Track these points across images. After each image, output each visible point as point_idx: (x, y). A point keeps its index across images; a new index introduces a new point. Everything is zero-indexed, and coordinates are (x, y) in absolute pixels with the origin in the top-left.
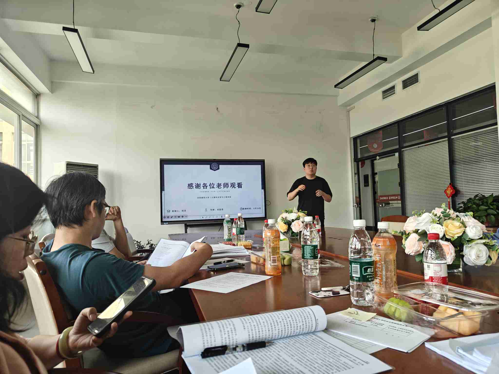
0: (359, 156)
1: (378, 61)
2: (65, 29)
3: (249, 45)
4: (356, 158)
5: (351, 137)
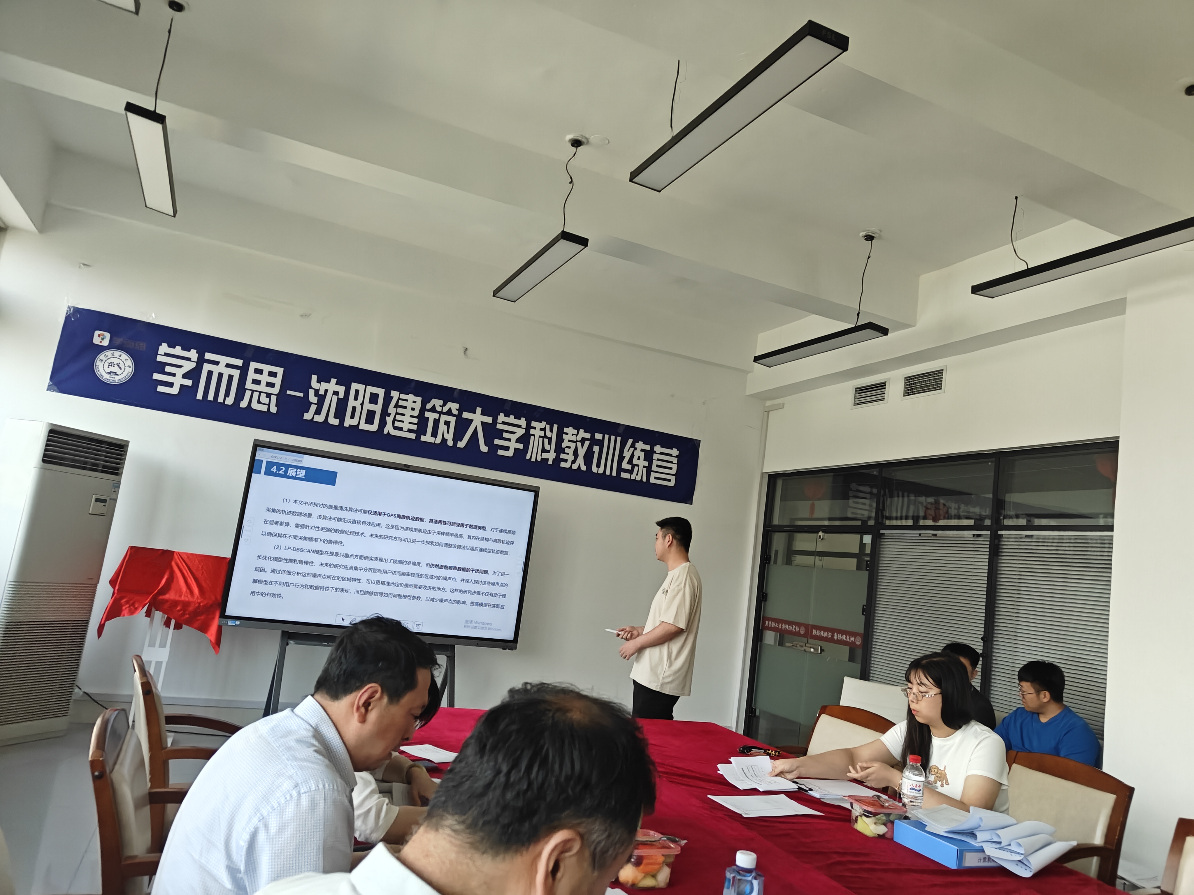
0: (776, 521)
1: (868, 331)
2: (131, 108)
3: (587, 240)
4: (767, 524)
5: (764, 471)
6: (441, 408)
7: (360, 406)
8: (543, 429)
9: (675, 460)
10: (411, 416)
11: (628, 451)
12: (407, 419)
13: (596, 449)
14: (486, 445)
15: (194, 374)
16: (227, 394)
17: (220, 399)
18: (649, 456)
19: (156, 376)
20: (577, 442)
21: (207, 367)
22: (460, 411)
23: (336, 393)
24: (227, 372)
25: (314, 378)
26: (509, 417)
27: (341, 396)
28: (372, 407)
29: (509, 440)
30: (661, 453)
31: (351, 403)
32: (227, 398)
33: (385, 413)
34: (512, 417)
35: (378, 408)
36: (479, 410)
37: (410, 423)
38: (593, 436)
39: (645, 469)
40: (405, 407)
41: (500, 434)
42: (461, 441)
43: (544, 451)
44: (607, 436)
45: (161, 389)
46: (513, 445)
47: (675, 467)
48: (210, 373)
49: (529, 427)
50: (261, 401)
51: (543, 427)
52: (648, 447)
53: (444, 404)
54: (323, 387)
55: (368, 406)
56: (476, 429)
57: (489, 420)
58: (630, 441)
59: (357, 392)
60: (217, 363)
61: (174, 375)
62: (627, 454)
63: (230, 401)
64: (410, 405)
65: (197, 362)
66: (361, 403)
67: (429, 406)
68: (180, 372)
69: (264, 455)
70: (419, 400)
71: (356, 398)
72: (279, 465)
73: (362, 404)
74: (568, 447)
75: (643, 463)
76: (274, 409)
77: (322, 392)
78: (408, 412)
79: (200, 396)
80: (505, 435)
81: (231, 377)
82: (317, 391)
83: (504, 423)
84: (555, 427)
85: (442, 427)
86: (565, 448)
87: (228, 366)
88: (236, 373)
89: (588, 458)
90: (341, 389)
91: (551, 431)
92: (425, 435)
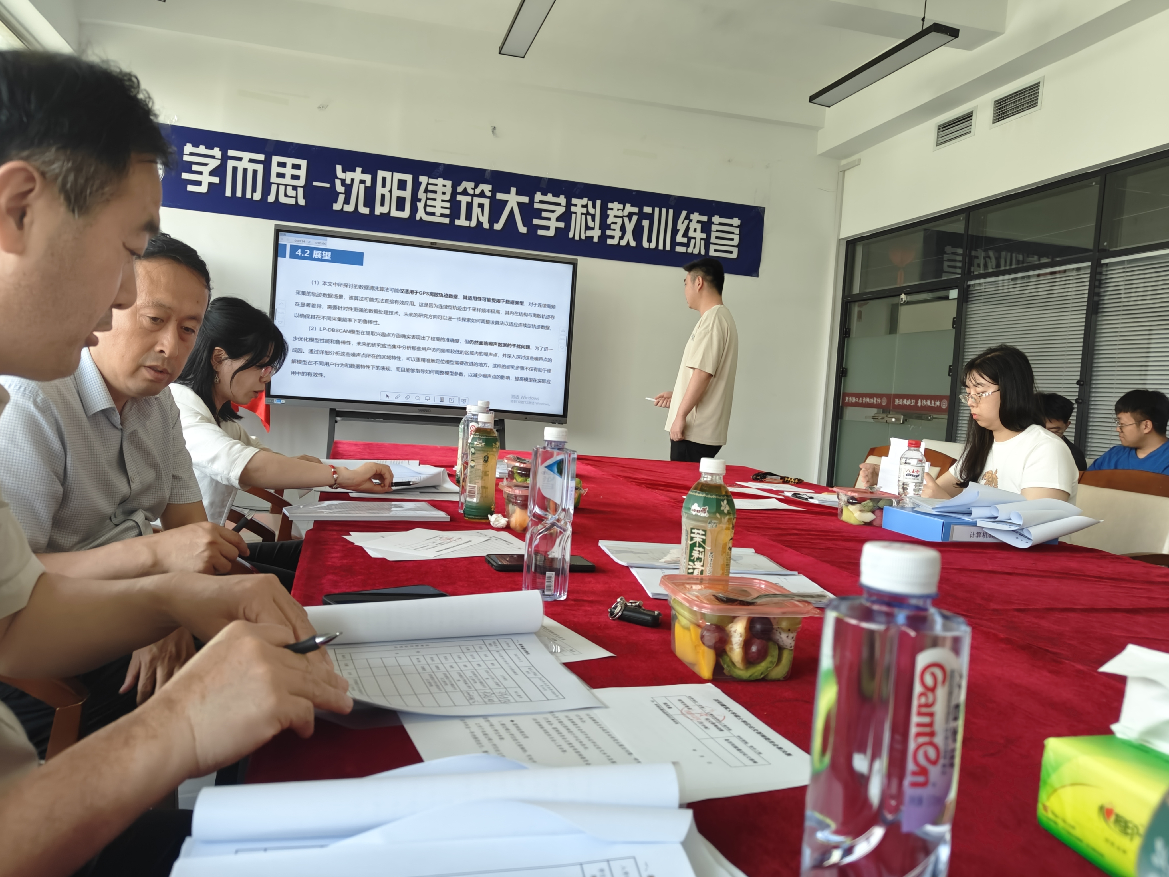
5: (841, 237)
6: (473, 190)
7: (389, 194)
8: (586, 206)
9: (737, 231)
10: (443, 201)
11: (682, 223)
12: (439, 204)
13: (646, 223)
14: (524, 226)
15: (219, 171)
16: (254, 190)
17: (248, 195)
18: (706, 227)
19: (185, 176)
20: (624, 218)
21: (231, 164)
22: (494, 192)
23: (362, 182)
24: (251, 167)
25: (339, 168)
26: (546, 195)
27: (368, 184)
28: (401, 193)
29: (549, 219)
30: (720, 224)
31: (380, 191)
32: (254, 194)
33: (415, 199)
34: (550, 195)
35: (407, 194)
36: (513, 190)
37: (442, 207)
38: (641, 210)
39: (703, 242)
40: (435, 192)
41: (538, 213)
42: (497, 222)
43: (587, 228)
44: (657, 210)
45: (190, 188)
46: (554, 224)
47: (736, 238)
48: (235, 169)
49: (569, 205)
50: (288, 193)
51: (585, 203)
52: (705, 218)
53: (476, 187)
54: (349, 176)
55: (397, 193)
56: (512, 211)
57: (525, 199)
58: (684, 213)
59: (384, 179)
60: (240, 159)
61: (201, 173)
62: (681, 227)
63: (257, 196)
64: (439, 189)
65: (222, 159)
66: (389, 189)
67: (460, 189)
68: (206, 170)
69: (287, 240)
70: (449, 183)
71: (384, 186)
72: (303, 249)
73: (391, 191)
74: (613, 223)
75: (700, 235)
76: (302, 202)
77: (348, 182)
78: (439, 197)
79: (228, 193)
80: (544, 214)
81: (255, 172)
82: (343, 181)
83: (541, 202)
84: (598, 203)
85: (476, 210)
86: (610, 225)
87: (251, 161)
88: (260, 168)
89: (638, 232)
90: (368, 178)
91: (594, 207)
92: (459, 218)
